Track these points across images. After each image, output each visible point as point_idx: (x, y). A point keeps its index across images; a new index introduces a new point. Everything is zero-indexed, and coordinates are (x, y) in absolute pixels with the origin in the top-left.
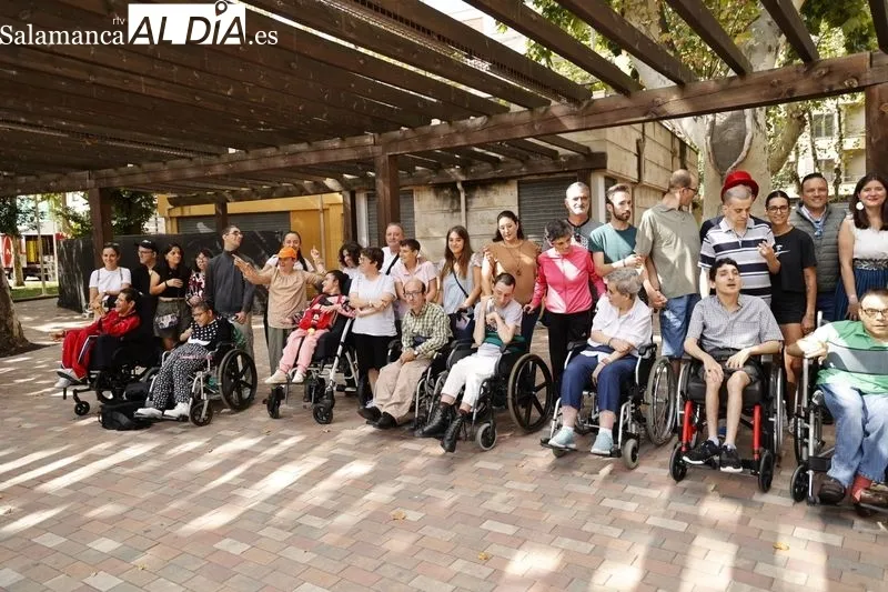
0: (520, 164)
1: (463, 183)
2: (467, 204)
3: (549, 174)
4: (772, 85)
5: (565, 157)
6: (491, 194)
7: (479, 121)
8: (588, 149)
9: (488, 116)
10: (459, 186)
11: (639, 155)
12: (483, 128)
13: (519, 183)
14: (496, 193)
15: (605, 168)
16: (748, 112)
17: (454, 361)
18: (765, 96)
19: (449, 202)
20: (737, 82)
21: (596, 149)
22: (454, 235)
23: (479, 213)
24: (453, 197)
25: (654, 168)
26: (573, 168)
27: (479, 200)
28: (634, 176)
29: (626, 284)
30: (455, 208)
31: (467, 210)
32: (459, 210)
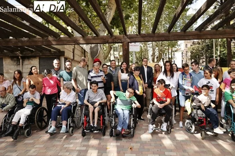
0: (39, 53)
1: (21, 57)
2: (22, 63)
3: (48, 56)
4: (104, 39)
5: (53, 51)
6: (30, 61)
7: (26, 39)
8: (60, 50)
9: (29, 38)
10: (20, 57)
11: (73, 52)
12: (27, 41)
13: (39, 58)
14: (32, 60)
15: (64, 55)
16: (99, 45)
17: (17, 111)
18: (102, 41)
19: (16, 62)
20: (96, 38)
21: (62, 50)
22: (16, 72)
23: (26, 66)
24: (17, 61)
25: (77, 56)
26: (56, 55)
27: (26, 62)
28: (72, 58)
29: (69, 86)
30: (18, 64)
31: (22, 65)
32: (19, 65)
